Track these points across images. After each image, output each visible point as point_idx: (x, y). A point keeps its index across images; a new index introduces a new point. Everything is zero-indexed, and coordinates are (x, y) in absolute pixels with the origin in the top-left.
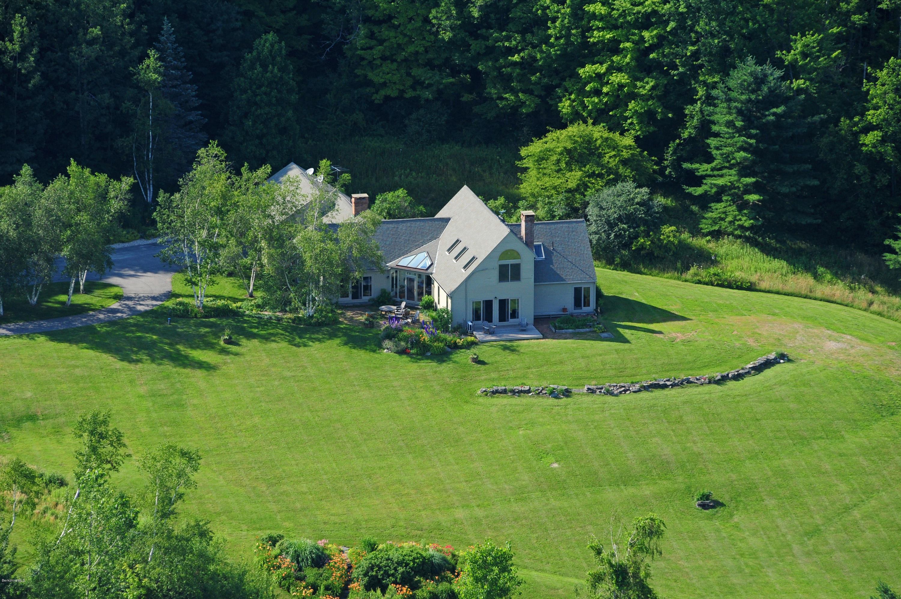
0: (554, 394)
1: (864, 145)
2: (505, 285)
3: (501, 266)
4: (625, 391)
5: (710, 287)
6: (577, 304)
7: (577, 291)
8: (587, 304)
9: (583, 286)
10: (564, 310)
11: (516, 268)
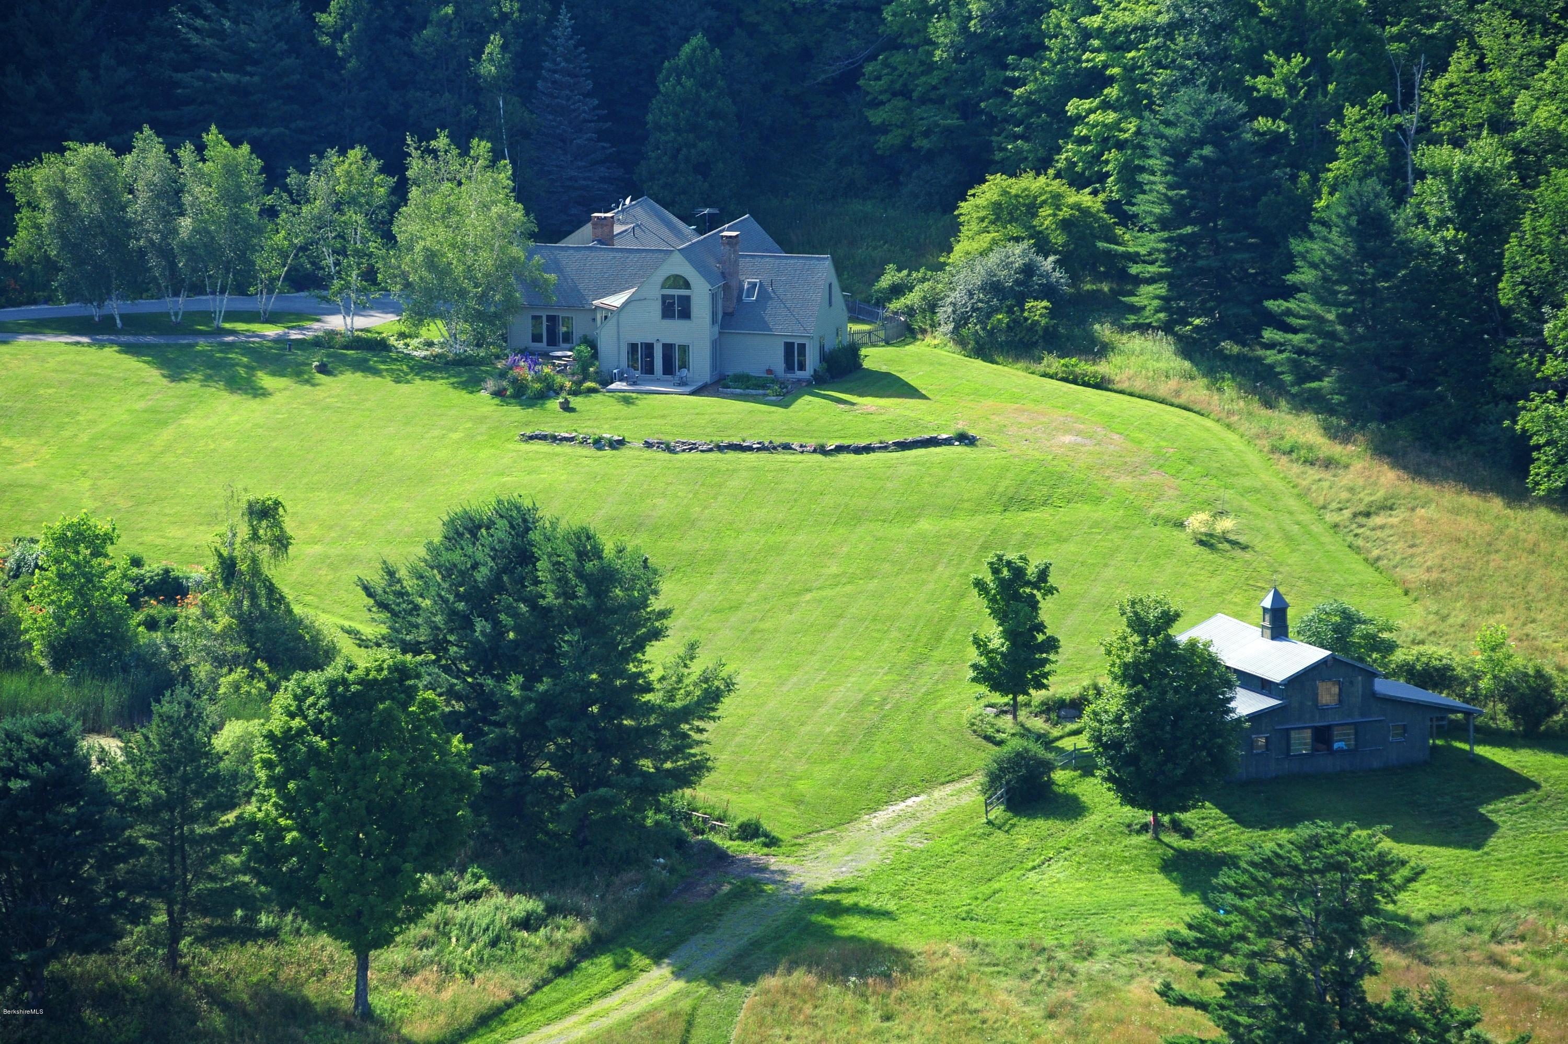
0: (598, 443)
1: (1315, 209)
2: (669, 323)
3: (664, 298)
4: (691, 449)
5: (1054, 381)
6: (789, 367)
7: (789, 347)
8: (802, 367)
9: (797, 341)
10: (769, 371)
11: (685, 302)
